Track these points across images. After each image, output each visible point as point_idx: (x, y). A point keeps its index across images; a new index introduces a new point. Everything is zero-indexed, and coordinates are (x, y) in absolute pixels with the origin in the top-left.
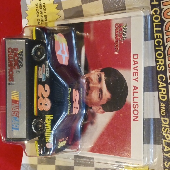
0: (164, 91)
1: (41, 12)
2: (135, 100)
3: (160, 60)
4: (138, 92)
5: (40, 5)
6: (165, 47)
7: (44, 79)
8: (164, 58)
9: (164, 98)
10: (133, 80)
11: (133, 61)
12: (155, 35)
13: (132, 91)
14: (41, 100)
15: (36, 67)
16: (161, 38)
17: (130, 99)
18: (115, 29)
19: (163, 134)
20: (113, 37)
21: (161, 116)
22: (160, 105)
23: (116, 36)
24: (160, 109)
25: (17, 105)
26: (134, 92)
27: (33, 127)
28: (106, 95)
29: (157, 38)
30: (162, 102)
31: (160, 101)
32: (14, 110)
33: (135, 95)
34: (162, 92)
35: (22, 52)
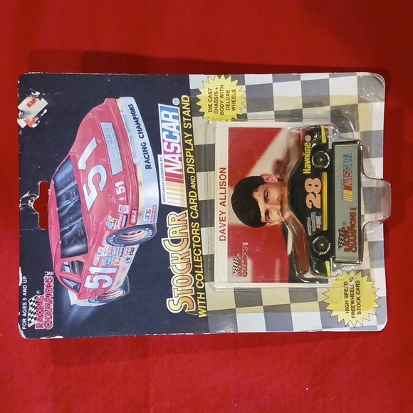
0: (192, 201)
1: (353, 302)
2: (223, 191)
3: (196, 233)
4: (220, 199)
5: (353, 311)
6: (191, 246)
7: (313, 214)
8: (191, 236)
9: (192, 194)
10: (225, 213)
11: (225, 234)
12: (201, 261)
13: (227, 200)
14: (317, 190)
15: (325, 228)
16: (195, 257)
17: (230, 192)
18: (247, 270)
19: (193, 156)
20: (249, 262)
21: (195, 175)
22: (196, 187)
23: (246, 263)
24: (196, 183)
25: (345, 184)
26: (225, 199)
27: (329, 158)
28: (260, 196)
29: (199, 257)
30: (194, 190)
31: (196, 190)
32: (350, 178)
33: (223, 196)
34: (194, 200)
35: (340, 247)
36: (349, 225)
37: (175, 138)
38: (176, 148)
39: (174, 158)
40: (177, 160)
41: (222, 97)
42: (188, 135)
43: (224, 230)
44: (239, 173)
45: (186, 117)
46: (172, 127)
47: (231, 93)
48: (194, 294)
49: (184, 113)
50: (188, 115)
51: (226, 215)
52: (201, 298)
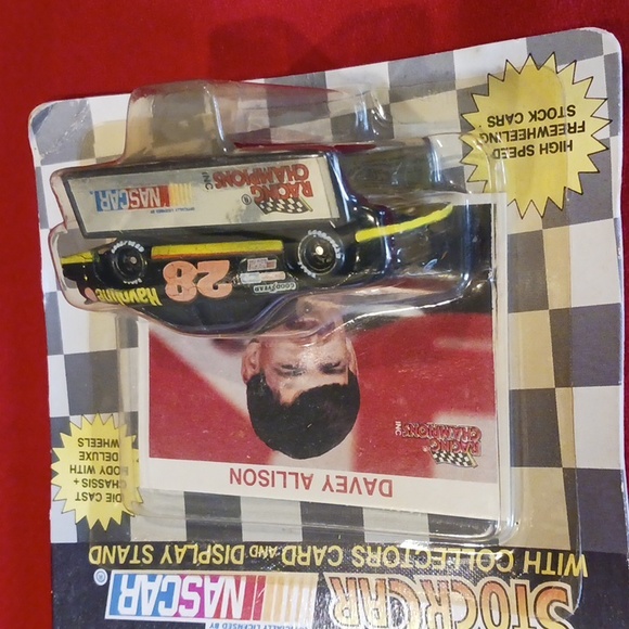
0: (304, 559)
1: (543, 132)
2: (279, 479)
3: (378, 557)
4: (297, 487)
6: (410, 573)
7: (245, 279)
8: (383, 569)
9: (289, 556)
10: (328, 476)
11: (375, 480)
12: (443, 551)
13: (299, 470)
15: (277, 246)
16: (434, 567)
17: (281, 462)
18: (463, 428)
19: (209, 547)
20: (443, 419)
21: (248, 545)
22: (273, 544)
23: (445, 430)
24: (264, 544)
26: (297, 474)
27: (122, 244)
28: (290, 386)
29: (434, 554)
30: (279, 552)
31: (281, 545)
32: (142, 194)
33: (291, 479)
34: (301, 554)
35: (305, 209)
36: (246, 190)
37: (171, 586)
38: (192, 587)
39: (212, 593)
40: (217, 587)
41: (91, 470)
42: (166, 555)
43: (367, 483)
44: (241, 434)
45: (130, 556)
46: (150, 592)
47: (87, 449)
48: (527, 582)
49: (122, 561)
50: (126, 551)
51: (333, 474)
52: (537, 563)
